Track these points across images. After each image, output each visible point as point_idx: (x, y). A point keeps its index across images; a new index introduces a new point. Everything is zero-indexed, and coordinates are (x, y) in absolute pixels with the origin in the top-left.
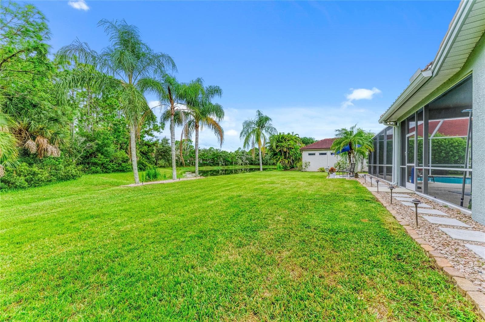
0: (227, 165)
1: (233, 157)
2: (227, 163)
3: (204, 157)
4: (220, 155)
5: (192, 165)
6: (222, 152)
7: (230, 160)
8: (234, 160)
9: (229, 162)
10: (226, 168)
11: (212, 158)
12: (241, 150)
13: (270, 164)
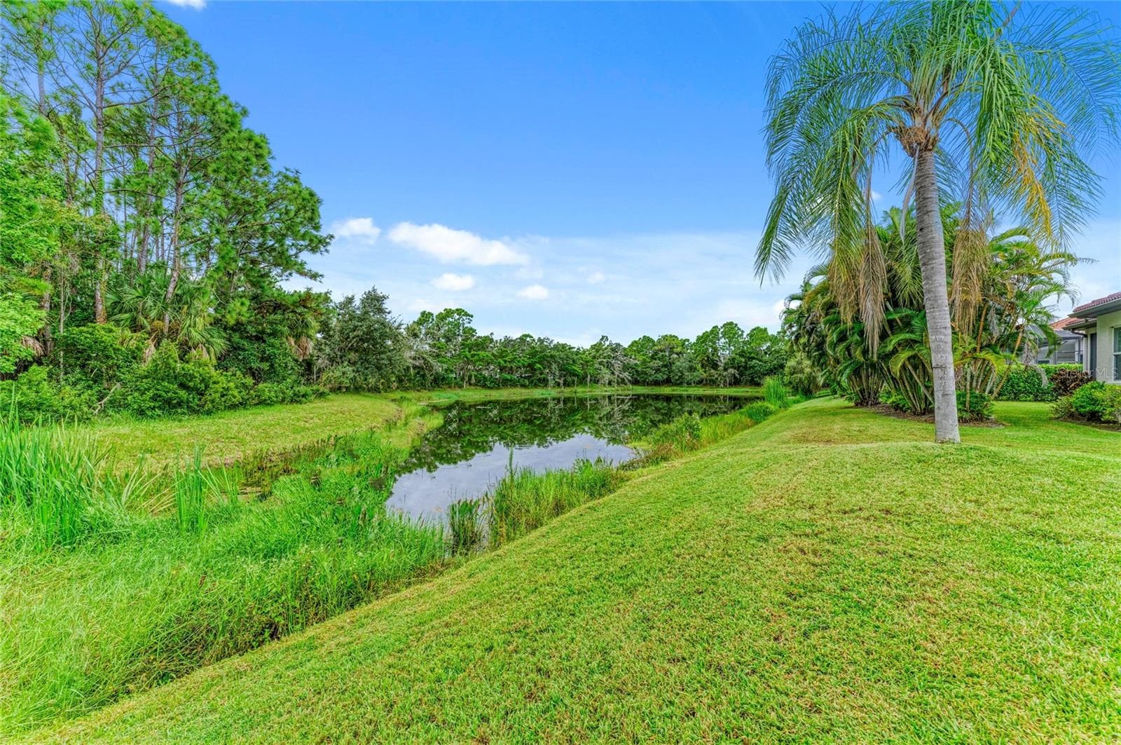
0: (569, 385)
1: (587, 362)
2: (569, 379)
3: (505, 361)
4: (552, 356)
5: (470, 384)
6: (557, 347)
7: (578, 368)
8: (590, 371)
9: (577, 375)
10: (567, 392)
11: (526, 364)
12: (607, 343)
13: (689, 384)
